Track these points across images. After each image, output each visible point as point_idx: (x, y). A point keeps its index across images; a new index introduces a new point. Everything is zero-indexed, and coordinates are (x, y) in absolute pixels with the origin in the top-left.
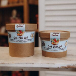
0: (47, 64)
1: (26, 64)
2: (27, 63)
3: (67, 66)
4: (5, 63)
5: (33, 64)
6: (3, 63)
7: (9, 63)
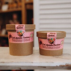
0: (46, 62)
1: (26, 62)
3: (65, 64)
4: (4, 62)
6: (2, 62)
7: (8, 62)
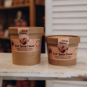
5: (40, 73)
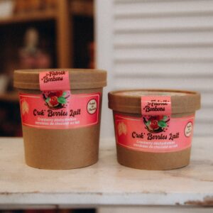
1: (79, 193)
2: (80, 191)
5: (101, 194)
7: (23, 194)
